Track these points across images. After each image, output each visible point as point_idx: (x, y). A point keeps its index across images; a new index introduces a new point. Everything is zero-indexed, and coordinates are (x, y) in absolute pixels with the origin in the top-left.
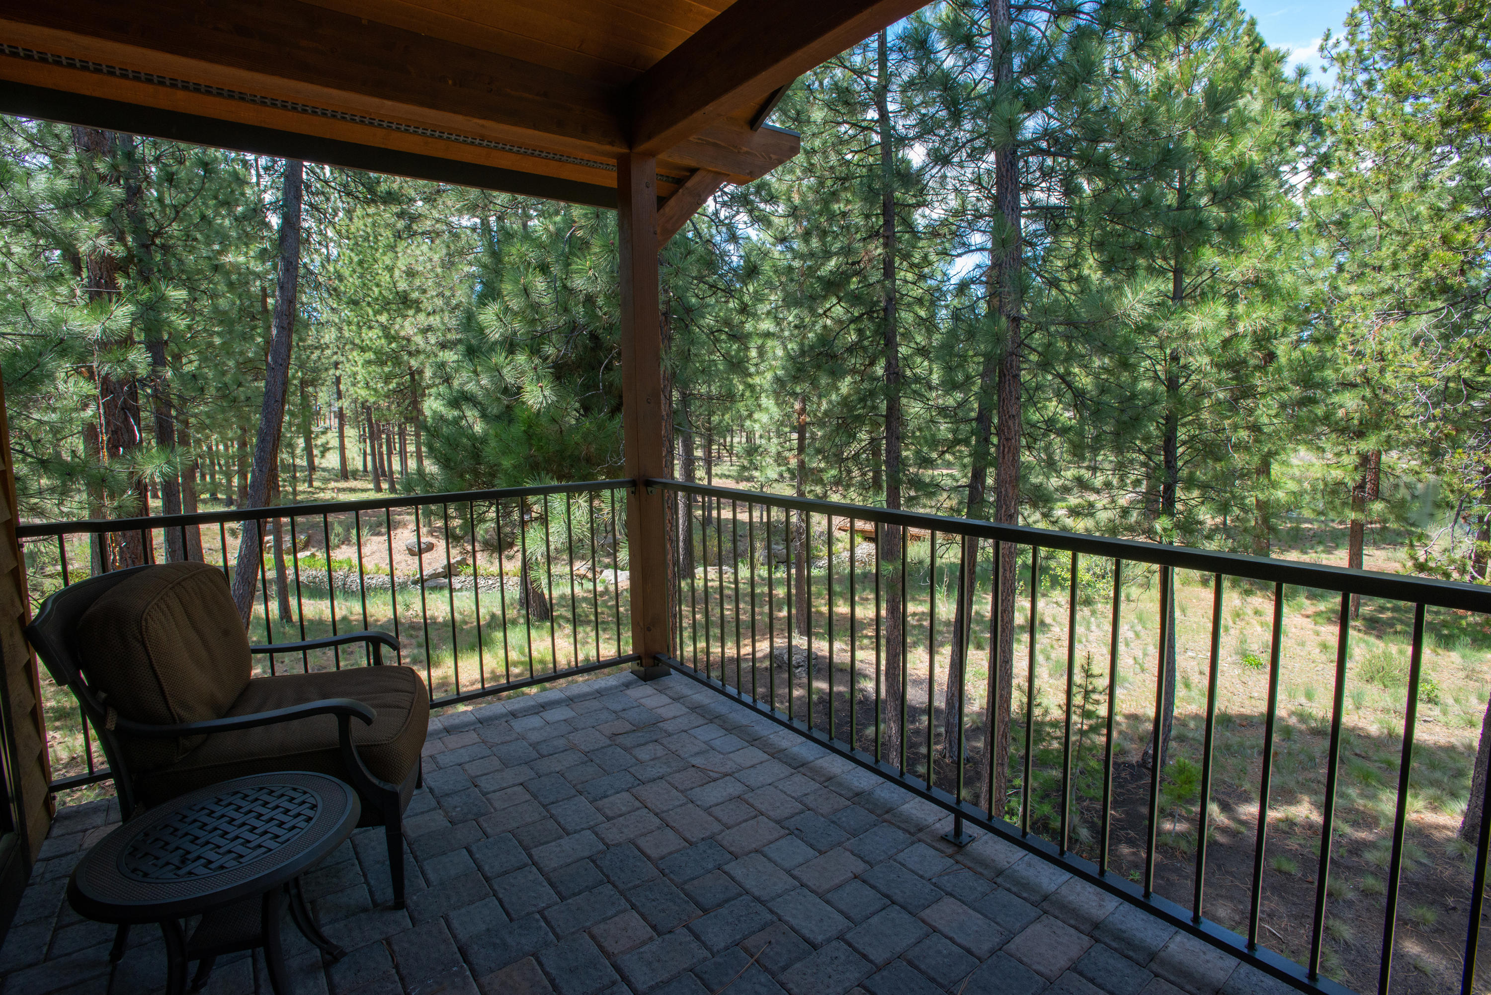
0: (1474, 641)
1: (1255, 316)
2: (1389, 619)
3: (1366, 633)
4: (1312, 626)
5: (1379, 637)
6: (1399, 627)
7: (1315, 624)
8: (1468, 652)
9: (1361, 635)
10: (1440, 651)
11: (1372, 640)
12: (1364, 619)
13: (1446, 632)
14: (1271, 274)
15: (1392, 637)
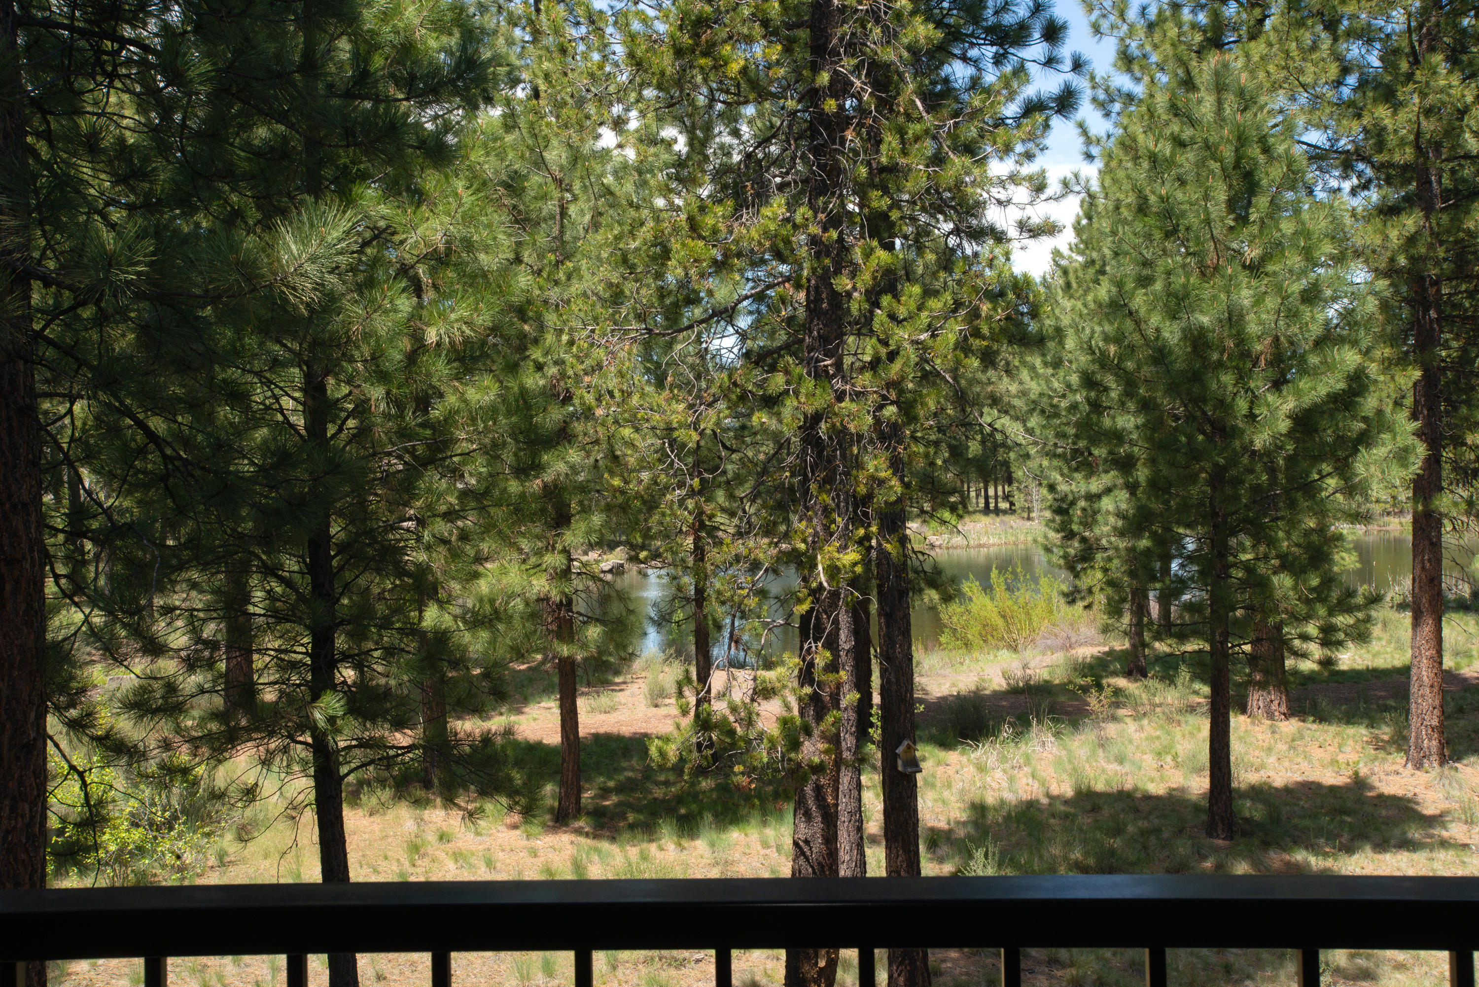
0: (716, 816)
1: (453, 316)
2: (617, 805)
3: (595, 837)
4: (525, 843)
5: (613, 839)
6: (631, 817)
7: (528, 839)
8: (714, 835)
9: (589, 841)
10: (685, 843)
11: (605, 845)
12: (588, 814)
13: (683, 811)
14: (469, 245)
15: (626, 835)
